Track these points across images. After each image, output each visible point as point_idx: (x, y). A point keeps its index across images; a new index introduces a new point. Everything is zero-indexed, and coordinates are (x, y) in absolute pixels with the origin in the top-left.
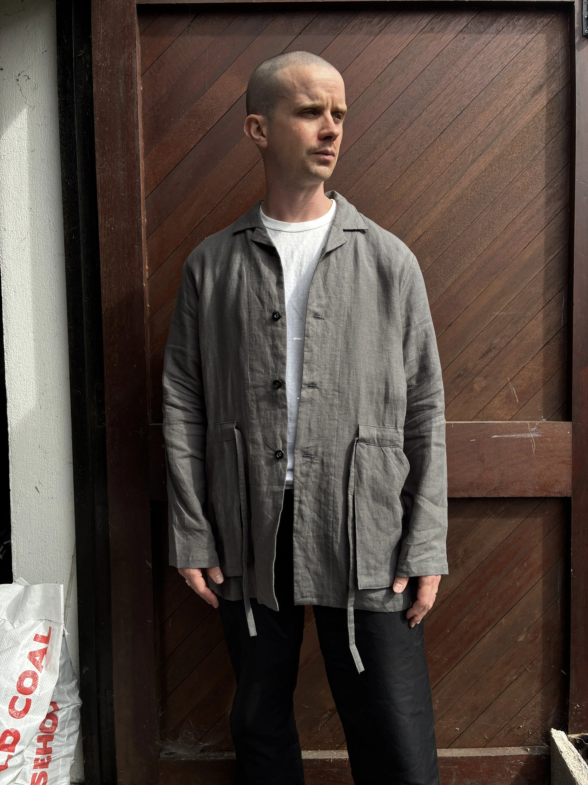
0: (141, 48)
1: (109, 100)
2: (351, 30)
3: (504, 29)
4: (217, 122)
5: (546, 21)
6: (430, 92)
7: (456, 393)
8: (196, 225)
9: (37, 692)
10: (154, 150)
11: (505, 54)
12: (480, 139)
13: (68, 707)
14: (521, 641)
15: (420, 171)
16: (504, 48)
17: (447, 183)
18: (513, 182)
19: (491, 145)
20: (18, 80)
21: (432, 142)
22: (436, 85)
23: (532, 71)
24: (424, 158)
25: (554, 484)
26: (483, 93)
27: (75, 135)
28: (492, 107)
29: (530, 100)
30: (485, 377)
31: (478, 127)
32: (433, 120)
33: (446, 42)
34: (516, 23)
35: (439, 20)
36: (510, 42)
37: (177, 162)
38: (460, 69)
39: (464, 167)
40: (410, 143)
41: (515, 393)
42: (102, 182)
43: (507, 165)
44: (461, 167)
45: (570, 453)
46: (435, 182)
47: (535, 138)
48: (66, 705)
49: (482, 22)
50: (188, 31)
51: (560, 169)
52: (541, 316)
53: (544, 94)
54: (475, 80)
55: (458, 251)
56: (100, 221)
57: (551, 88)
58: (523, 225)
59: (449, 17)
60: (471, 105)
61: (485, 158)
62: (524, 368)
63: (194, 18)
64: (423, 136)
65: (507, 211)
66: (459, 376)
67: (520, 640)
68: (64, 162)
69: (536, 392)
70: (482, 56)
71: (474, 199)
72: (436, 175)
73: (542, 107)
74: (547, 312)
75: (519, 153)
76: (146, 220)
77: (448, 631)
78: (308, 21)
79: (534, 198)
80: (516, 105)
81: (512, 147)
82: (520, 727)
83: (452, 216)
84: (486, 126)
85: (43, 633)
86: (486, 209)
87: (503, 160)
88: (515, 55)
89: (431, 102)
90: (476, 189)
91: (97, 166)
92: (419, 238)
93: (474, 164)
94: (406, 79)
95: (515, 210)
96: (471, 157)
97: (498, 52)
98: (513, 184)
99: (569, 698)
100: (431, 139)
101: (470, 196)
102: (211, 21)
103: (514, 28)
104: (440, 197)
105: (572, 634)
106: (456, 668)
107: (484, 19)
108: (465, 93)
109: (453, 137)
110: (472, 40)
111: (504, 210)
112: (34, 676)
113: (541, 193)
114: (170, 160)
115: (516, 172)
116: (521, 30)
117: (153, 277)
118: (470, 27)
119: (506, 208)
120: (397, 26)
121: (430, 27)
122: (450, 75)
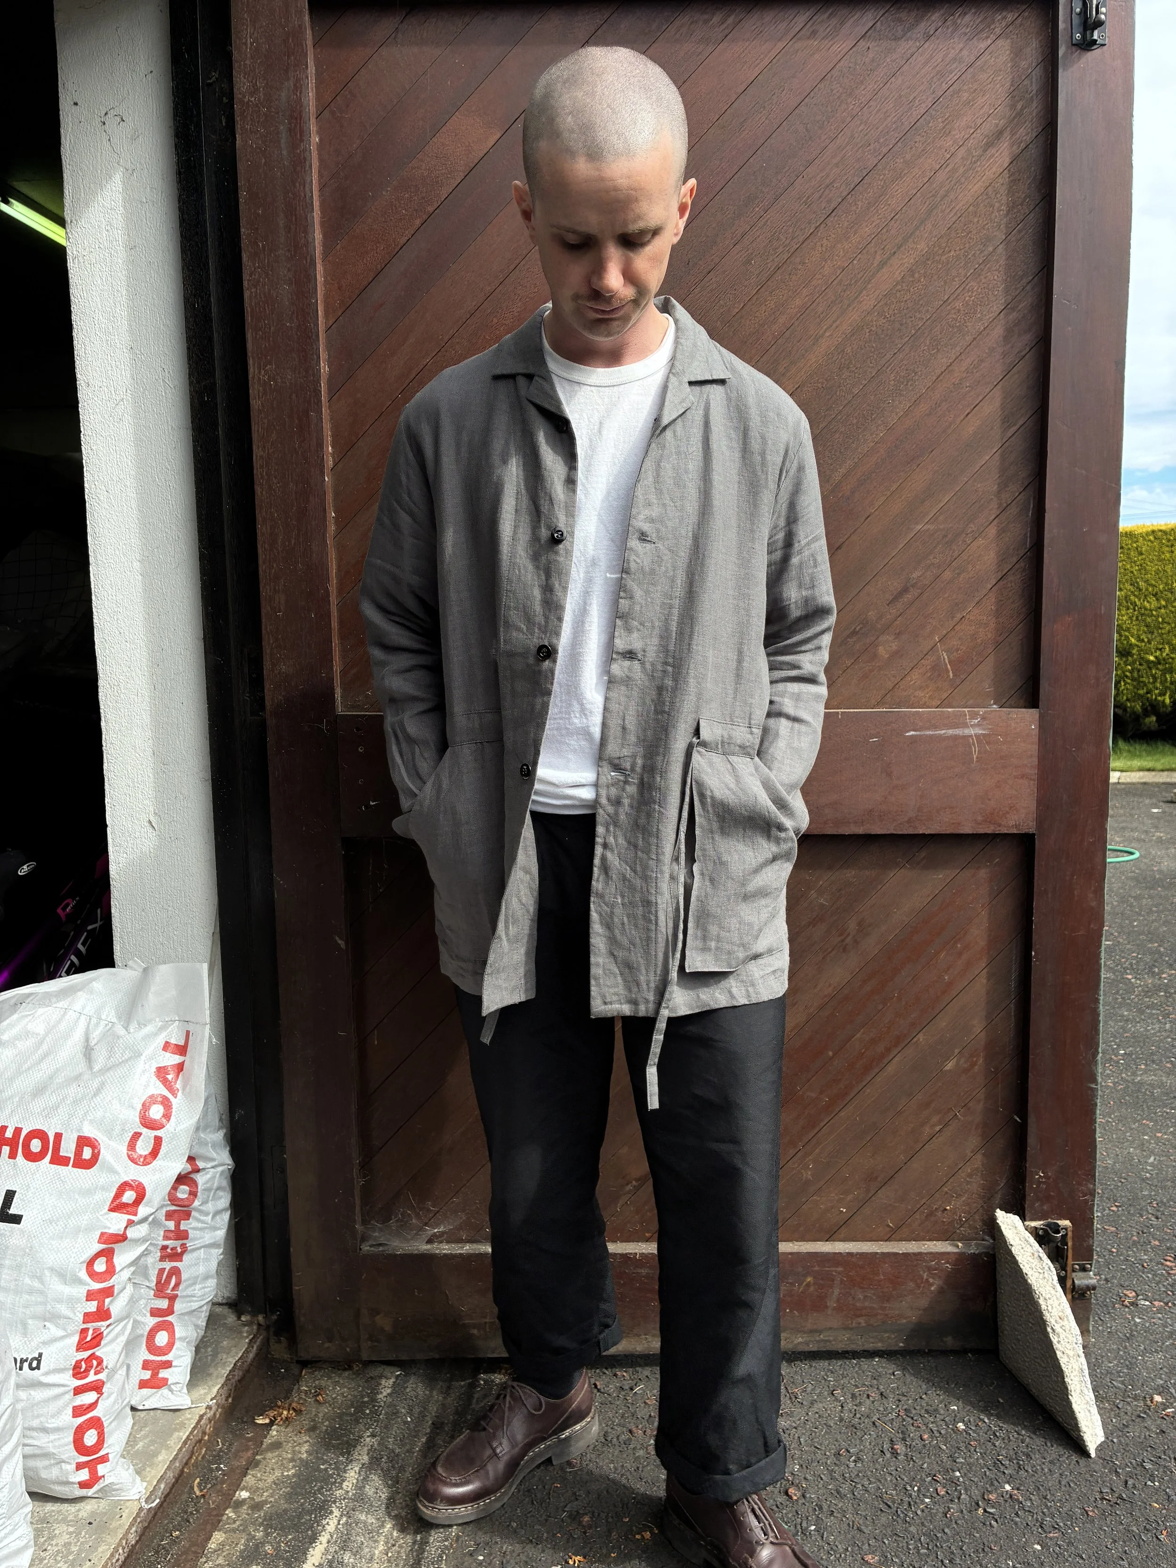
0: (316, 70)
1: (263, 161)
2: (675, 34)
3: (937, 32)
4: (446, 198)
5: (1010, 17)
6: (809, 144)
7: (849, 663)
8: (412, 377)
9: (170, 1126)
10: (339, 246)
11: (938, 76)
12: (893, 226)
13: (213, 1167)
14: (950, 1071)
15: (790, 282)
16: (938, 65)
17: (837, 302)
18: (950, 301)
19: (912, 237)
20: (104, 124)
21: (811, 231)
22: (819, 132)
23: (984, 106)
24: (798, 260)
25: (1008, 813)
26: (899, 144)
27: (205, 221)
28: (916, 170)
29: (981, 156)
30: (898, 635)
31: (889, 205)
32: (813, 194)
33: (837, 55)
34: (959, 21)
35: (825, 17)
36: (946, 55)
37: (379, 267)
39: (865, 275)
40: (775, 233)
41: (947, 661)
42: (253, 304)
43: (939, 271)
44: (862, 273)
45: (1035, 761)
46: (817, 301)
47: (987, 224)
48: (210, 1165)
49: (900, 20)
50: (395, 38)
51: (1030, 278)
52: (992, 531)
53: (1005, 146)
54: (887, 122)
55: (855, 421)
56: (251, 370)
57: (1018, 136)
58: (965, 375)
59: (843, 12)
60: (880, 167)
61: (902, 259)
62: (964, 619)
63: (406, 16)
64: (797, 222)
65: (938, 350)
66: (854, 633)
67: (948, 1068)
68: (188, 268)
69: (982, 659)
70: (900, 81)
71: (883, 331)
72: (818, 288)
73: (1001, 171)
74: (1003, 525)
75: (960, 250)
76: (327, 369)
77: (831, 1053)
78: (601, 20)
79: (984, 329)
80: (956, 167)
81: (948, 240)
82: (946, 1210)
83: (845, 360)
84: (905, 203)
85: (177, 1039)
86: (903, 348)
87: (932, 263)
88: (955, 78)
89: (810, 162)
90: (887, 314)
91: (246, 277)
93: (884, 270)
94: (767, 121)
95: (952, 349)
96: (878, 258)
97: (926, 72)
98: (949, 304)
99: (1026, 1161)
100: (810, 227)
101: (876, 326)
102: (434, 20)
103: (955, 30)
104: (825, 327)
105: (1031, 1057)
106: (842, 1114)
107: (904, 16)
108: (869, 145)
109: (848, 223)
110: (882, 52)
111: (933, 349)
112: (166, 1104)
113: (996, 320)
114: (366, 264)
115: (954, 283)
116: (966, 34)
117: (340, 465)
118: (878, 29)
119: (937, 345)
120: (754, 28)
121: (811, 30)
122: (844, 114)
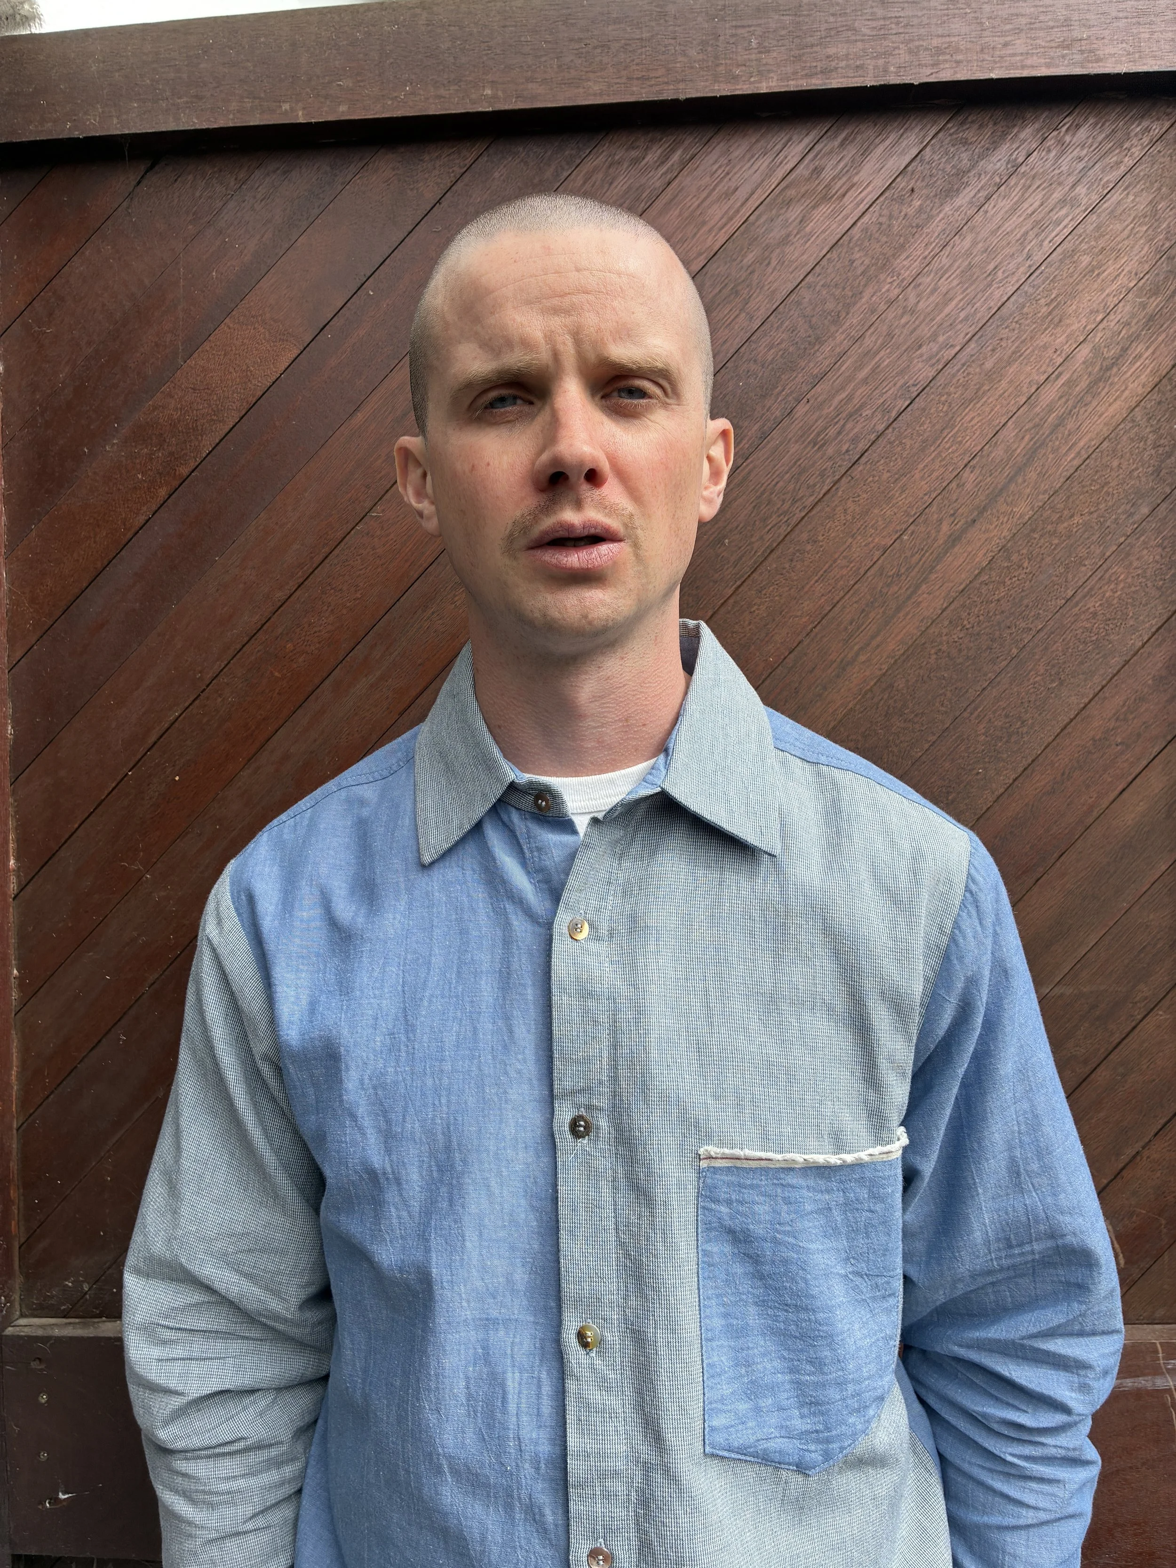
2: (585, 183)
3: (1031, 159)
4: (210, 452)
5: (1157, 128)
6: (816, 348)
8: (153, 740)
10: (34, 533)
11: (1036, 230)
12: (970, 477)
15: (793, 574)
16: (1033, 213)
17: (876, 604)
18: (1077, 598)
19: (1004, 495)
21: (826, 488)
22: (833, 329)
23: (1119, 275)
24: (805, 536)
26: (972, 345)
28: (1004, 384)
29: (1118, 359)
31: (961, 442)
32: (826, 428)
33: (858, 205)
34: (1068, 138)
35: (836, 143)
36: (1049, 195)
37: (99, 565)
38: (904, 279)
39: (924, 559)
40: (762, 493)
43: (1055, 549)
44: (917, 556)
46: (841, 603)
47: (1137, 469)
49: (965, 142)
50: (128, 208)
53: (1160, 339)
54: (947, 310)
58: (1112, 724)
59: (867, 132)
60: (941, 380)
61: (987, 531)
62: (1139, 1158)
63: (145, 173)
64: (800, 474)
65: (1061, 683)
70: (967, 243)
71: (960, 651)
72: (841, 582)
73: (1157, 379)
75: (1091, 513)
76: (11, 730)
78: (460, 167)
79: (1143, 646)
80: (1075, 377)
81: (1068, 497)
83: (895, 701)
84: (987, 438)
86: (998, 679)
87: (1041, 536)
88: (1066, 232)
89: (820, 376)
90: (966, 622)
93: (956, 549)
94: (743, 315)
95: (1086, 680)
96: (945, 530)
97: (1014, 226)
98: (1077, 604)
100: (823, 482)
101: (948, 643)
102: (190, 177)
103: (1062, 153)
104: (856, 648)
107: (971, 134)
108: (920, 346)
109: (889, 474)
110: (936, 195)
111: (1053, 681)
113: (1162, 630)
114: (78, 560)
115: (1083, 569)
116: (1080, 159)
117: (29, 888)
118: (927, 158)
119: (1058, 673)
120: (715, 167)
121: (812, 167)
122: (874, 299)
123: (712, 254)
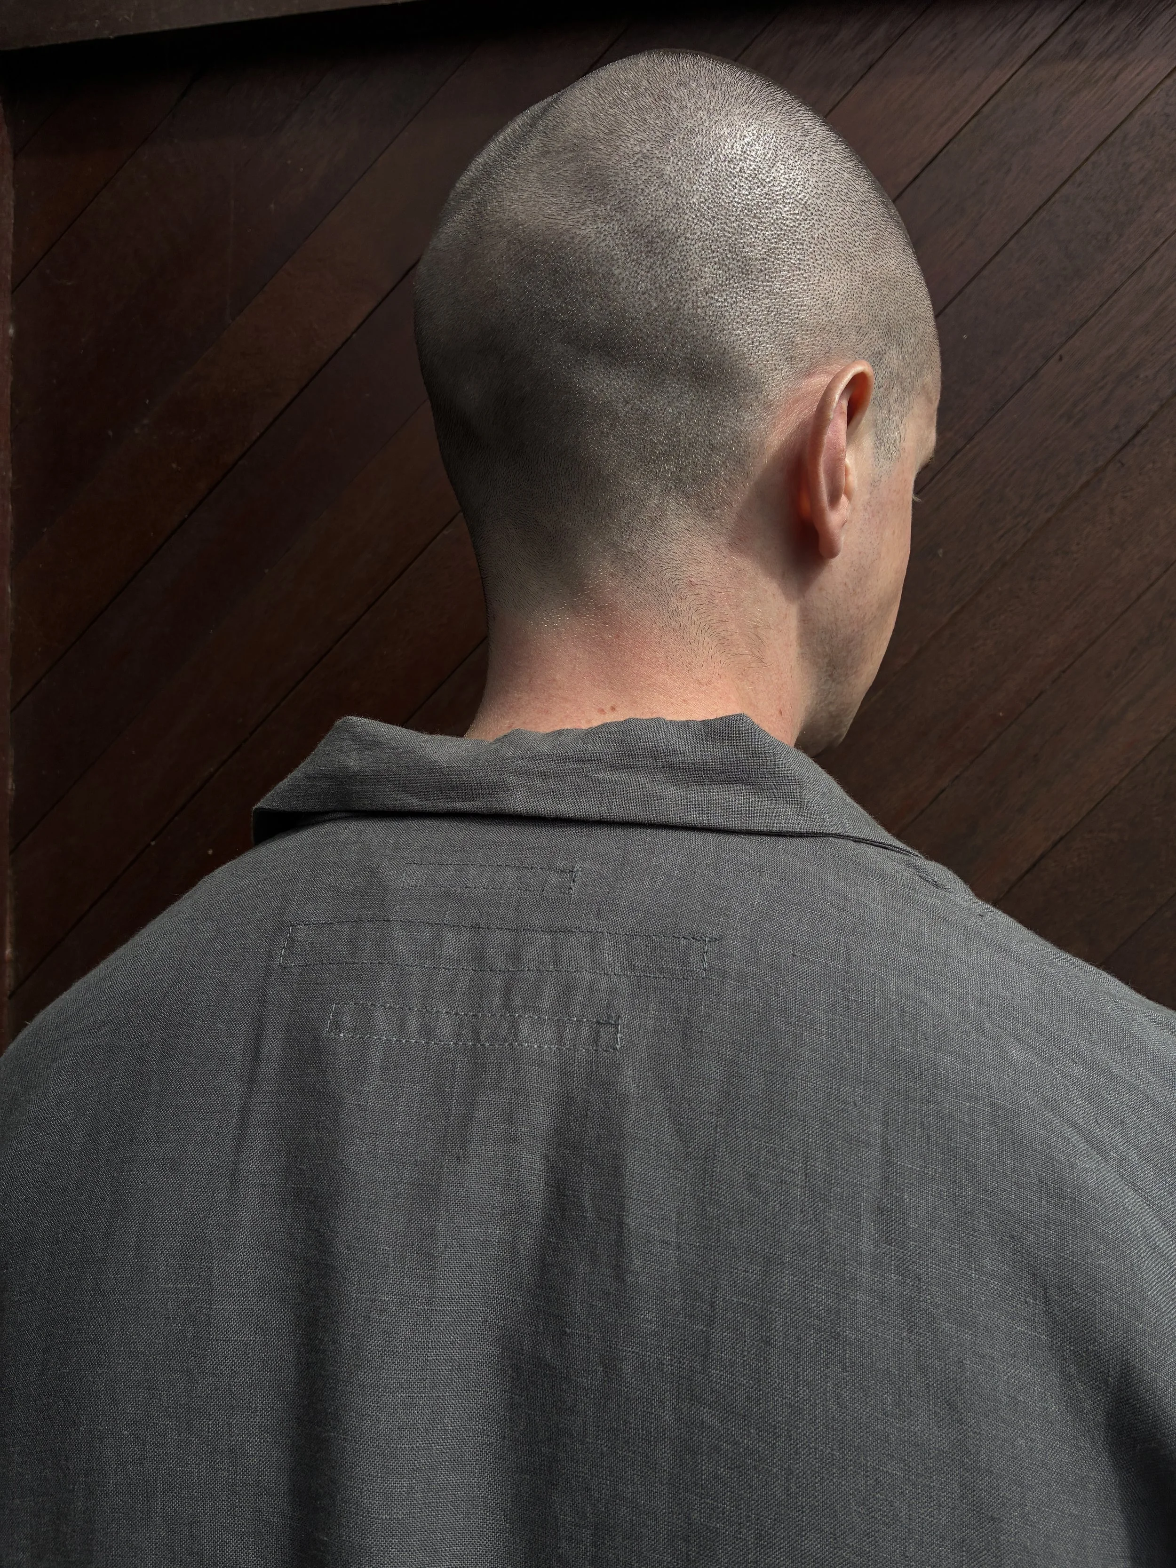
6: (1074, 284)
8: (179, 804)
10: (45, 538)
15: (1034, 597)
17: (1153, 642)
21: (1084, 479)
22: (1100, 257)
24: (1053, 545)
32: (1087, 395)
33: (1135, 90)
35: (1103, 10)
37: (123, 578)
46: (1103, 638)
50: (169, 126)
63: (192, 85)
64: (1047, 459)
72: (1105, 610)
76: (11, 785)
89: (1078, 324)
92: (1034, 865)
94: (970, 241)
100: (1081, 470)
102: (247, 85)
104: (1124, 701)
114: (97, 572)
117: (28, 985)
120: (935, 43)
121: (1070, 41)
122: (1159, 215)
123: (930, 158)
